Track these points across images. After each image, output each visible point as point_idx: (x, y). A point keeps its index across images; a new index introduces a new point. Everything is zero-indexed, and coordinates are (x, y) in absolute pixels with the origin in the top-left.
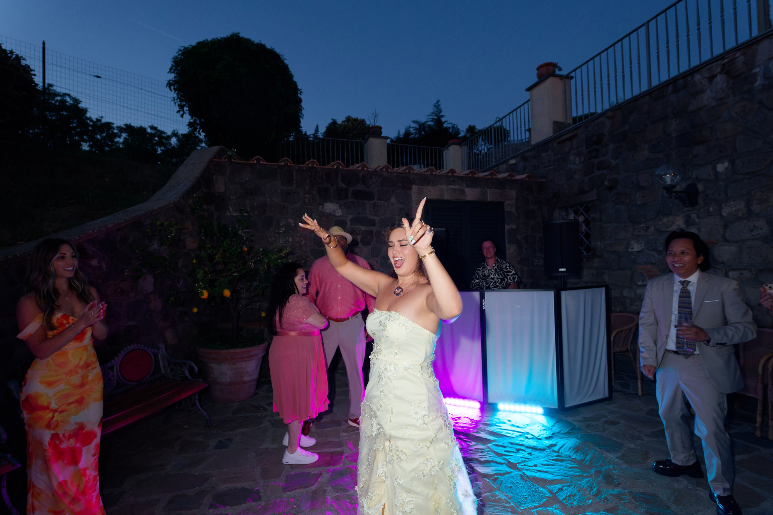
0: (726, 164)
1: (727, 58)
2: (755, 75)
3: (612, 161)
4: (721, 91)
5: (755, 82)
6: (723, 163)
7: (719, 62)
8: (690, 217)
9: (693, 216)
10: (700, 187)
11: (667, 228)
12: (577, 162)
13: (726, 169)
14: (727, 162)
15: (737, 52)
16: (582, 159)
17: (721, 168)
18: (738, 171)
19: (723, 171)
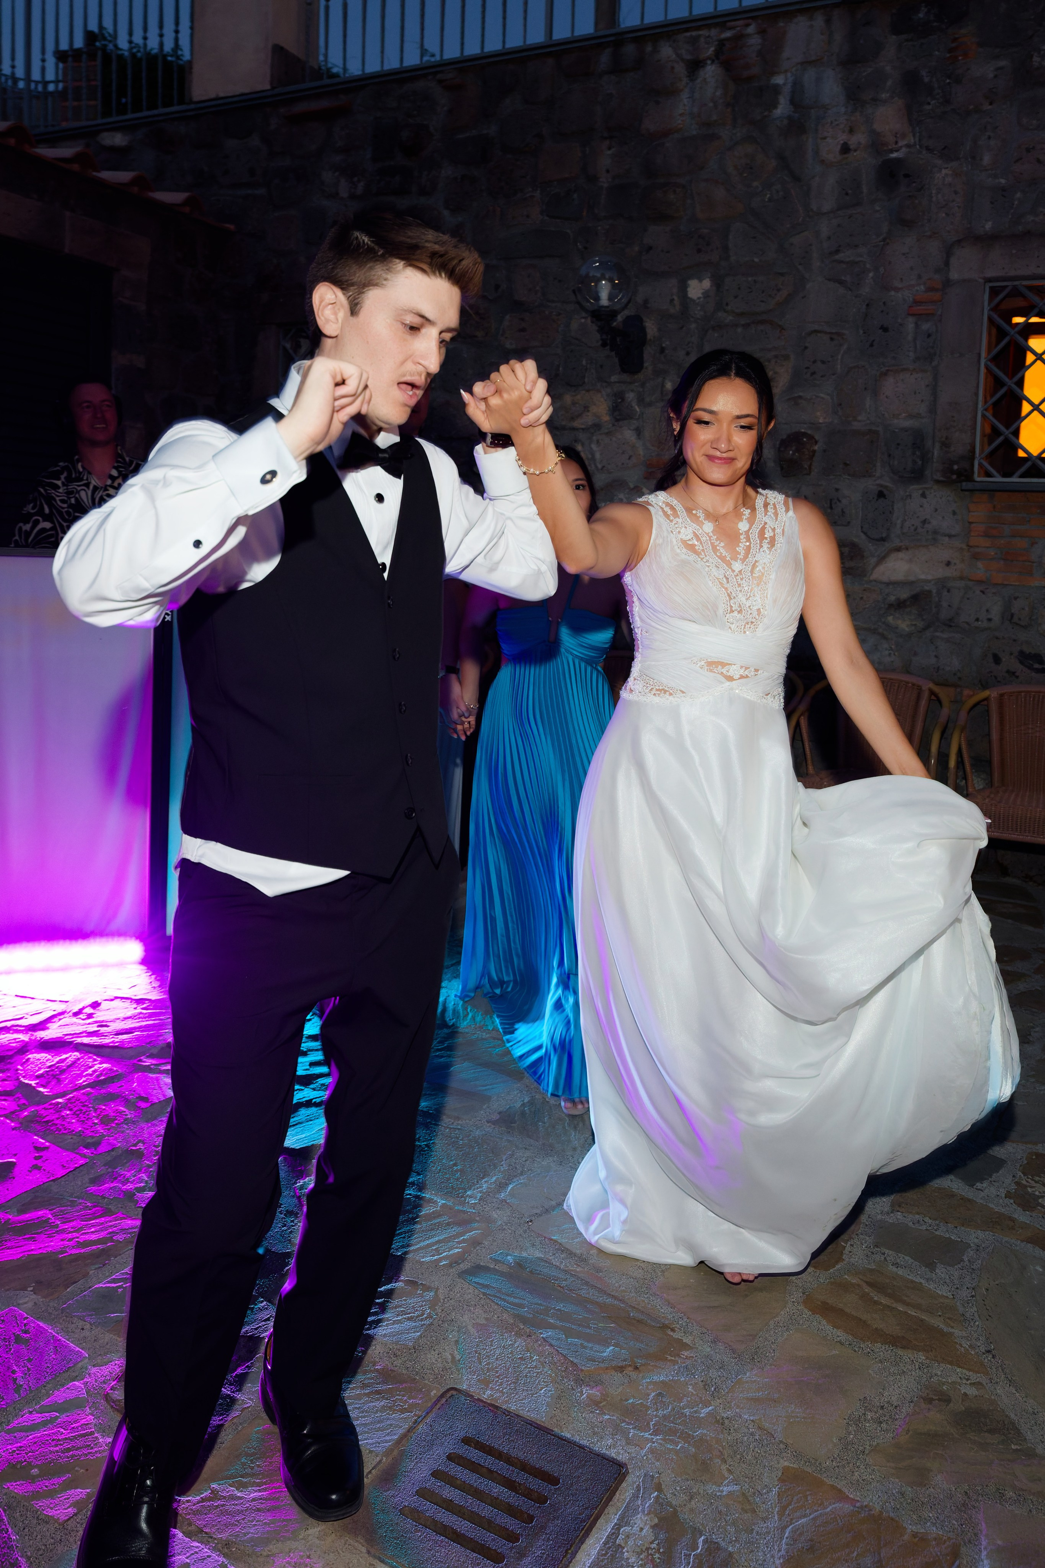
0: (707, 284)
1: (730, 29)
2: (776, 90)
3: (446, 213)
4: (711, 105)
5: (775, 107)
6: (700, 280)
7: (714, 32)
8: (623, 399)
9: (630, 396)
10: (651, 328)
11: (573, 419)
12: (344, 194)
13: (706, 294)
14: (708, 279)
15: (750, 21)
16: (360, 188)
17: (697, 289)
18: (727, 304)
19: (699, 298)
